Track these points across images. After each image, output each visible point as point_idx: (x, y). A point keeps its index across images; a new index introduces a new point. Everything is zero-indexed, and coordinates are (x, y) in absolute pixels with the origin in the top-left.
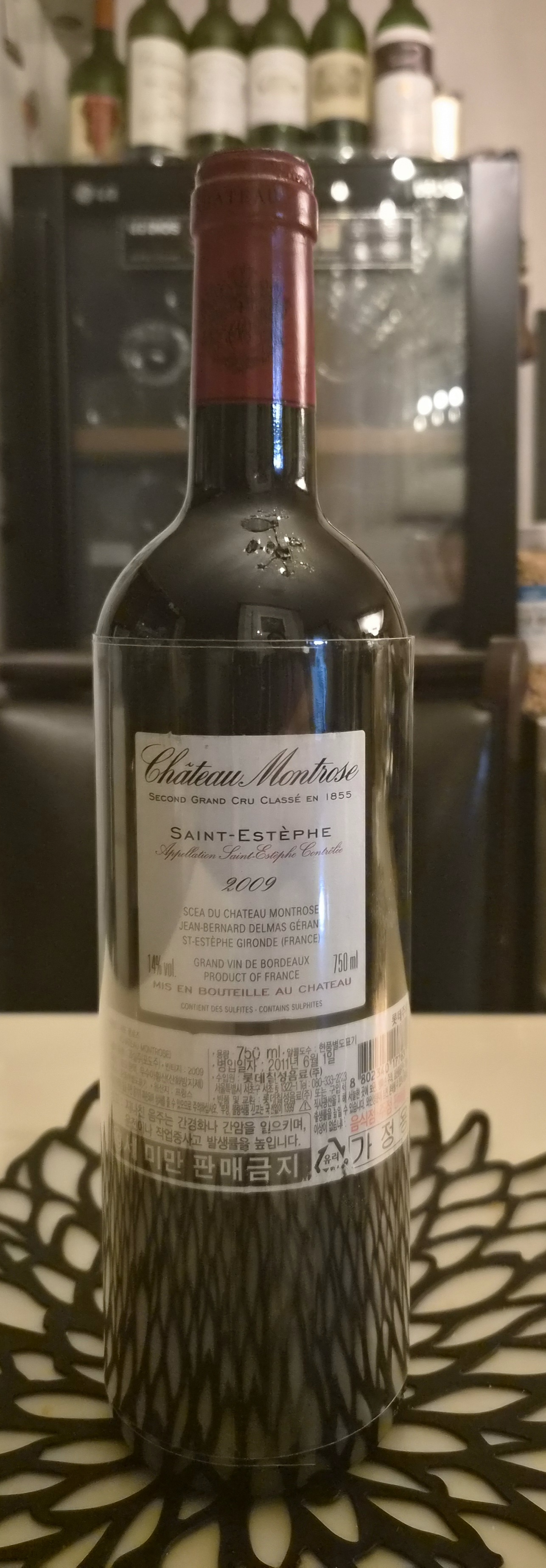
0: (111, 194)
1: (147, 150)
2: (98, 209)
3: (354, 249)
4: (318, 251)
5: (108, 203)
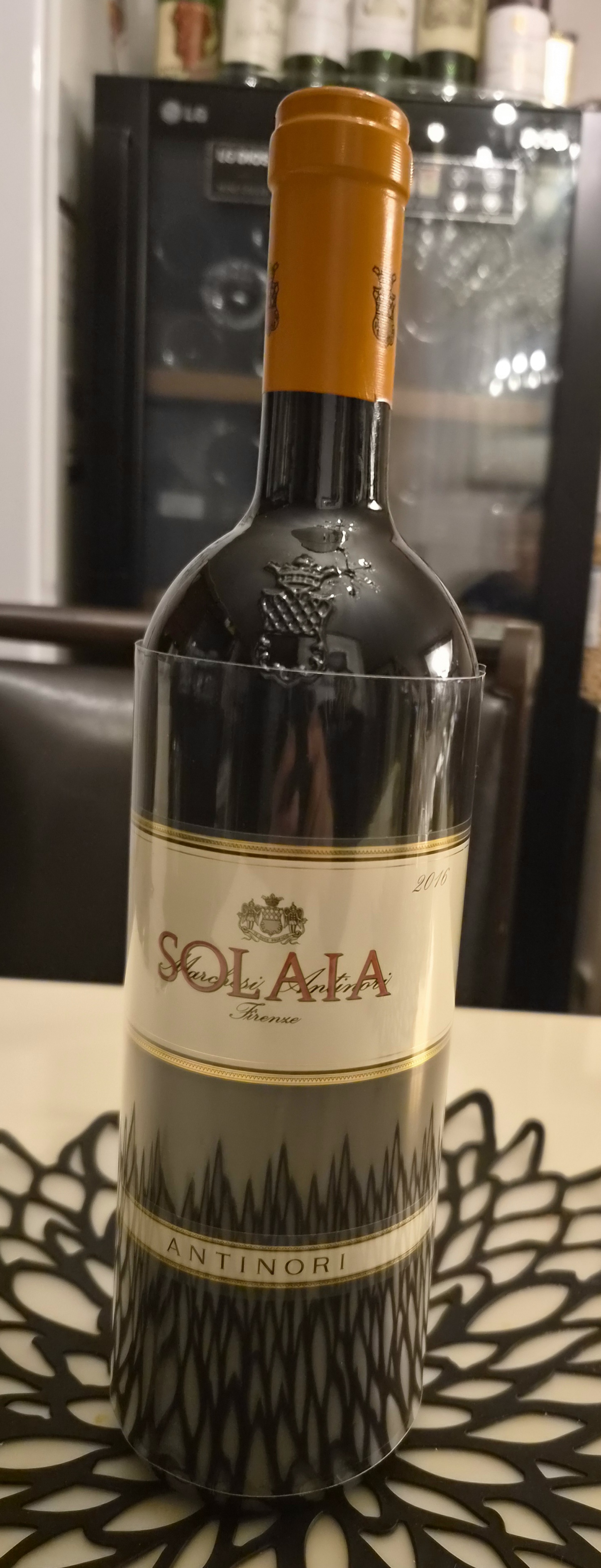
0: (200, 115)
1: (240, 68)
2: (184, 128)
3: (453, 198)
4: (417, 198)
5: (195, 125)
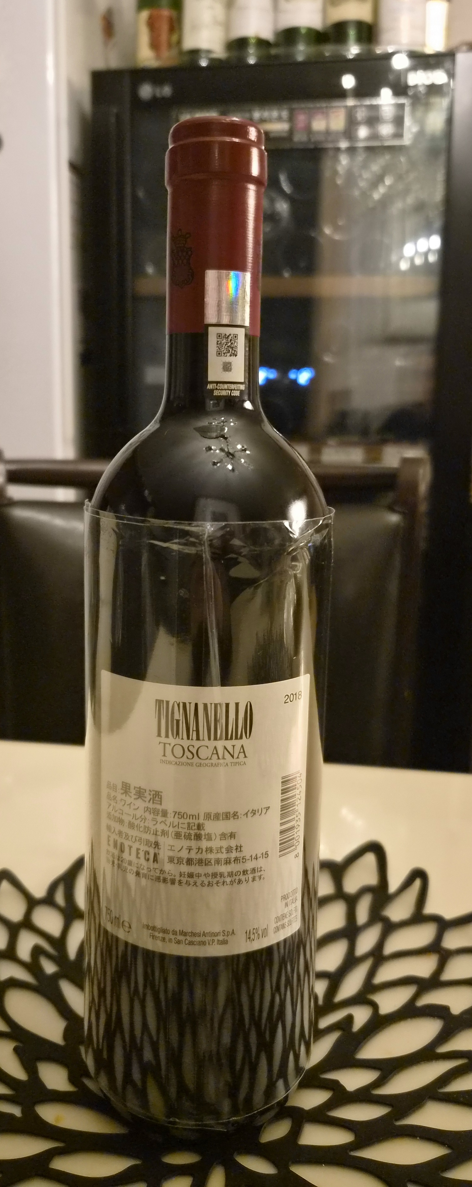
0: (167, 91)
1: (195, 53)
2: (155, 103)
3: (356, 130)
4: (328, 132)
5: (163, 99)
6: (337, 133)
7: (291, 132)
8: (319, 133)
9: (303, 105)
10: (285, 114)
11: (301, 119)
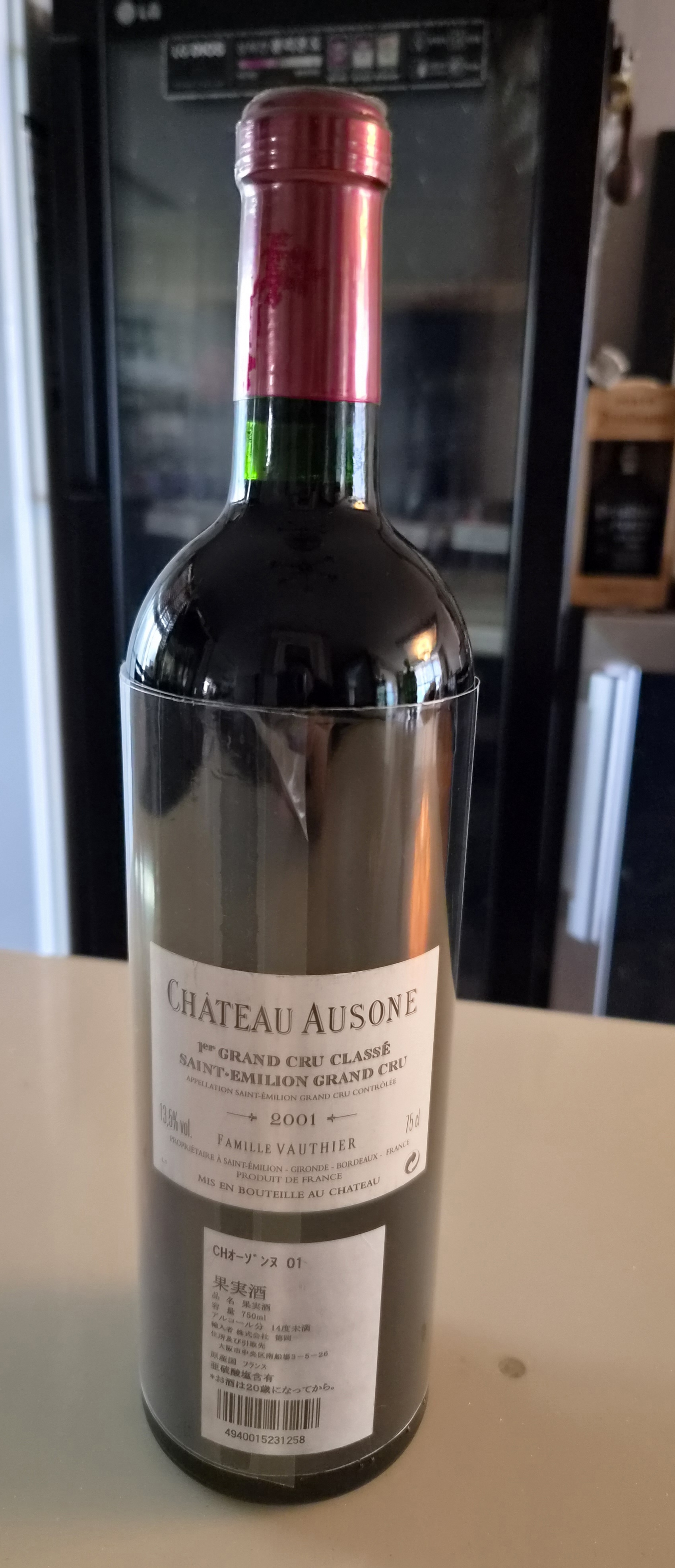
0: (154, 12)
2: (138, 28)
3: (415, 66)
4: (375, 68)
5: (150, 23)
6: (388, 69)
7: (324, 69)
8: (362, 71)
9: (342, 29)
10: (315, 44)
11: (338, 49)
